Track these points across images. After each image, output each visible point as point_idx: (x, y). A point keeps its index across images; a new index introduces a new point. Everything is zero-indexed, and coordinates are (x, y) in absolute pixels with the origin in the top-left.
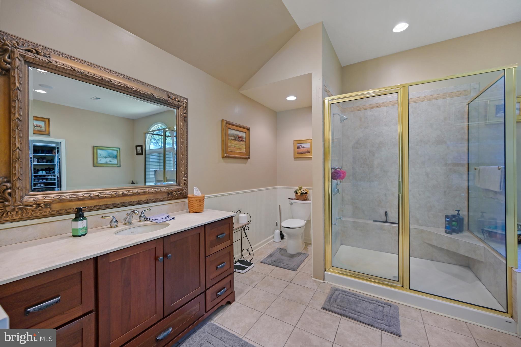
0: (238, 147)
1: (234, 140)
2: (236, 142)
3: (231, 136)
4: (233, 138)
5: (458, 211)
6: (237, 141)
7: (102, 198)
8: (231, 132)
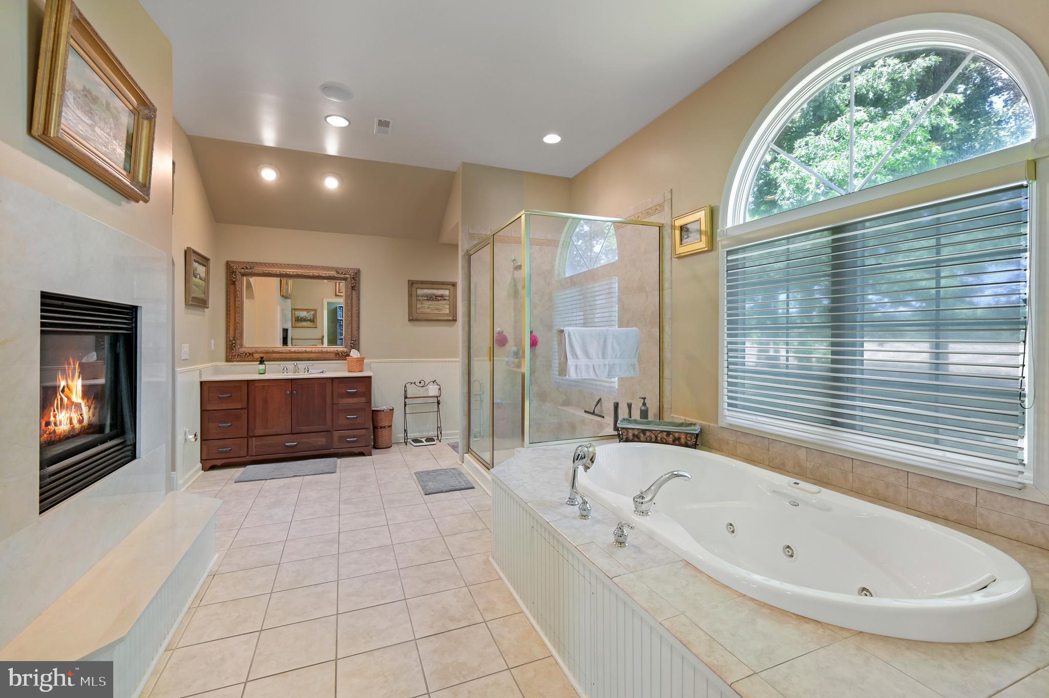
0: (434, 308)
1: (428, 300)
2: (430, 303)
3: (422, 297)
4: (426, 298)
5: (644, 399)
6: (433, 300)
7: (283, 353)
8: (420, 292)
